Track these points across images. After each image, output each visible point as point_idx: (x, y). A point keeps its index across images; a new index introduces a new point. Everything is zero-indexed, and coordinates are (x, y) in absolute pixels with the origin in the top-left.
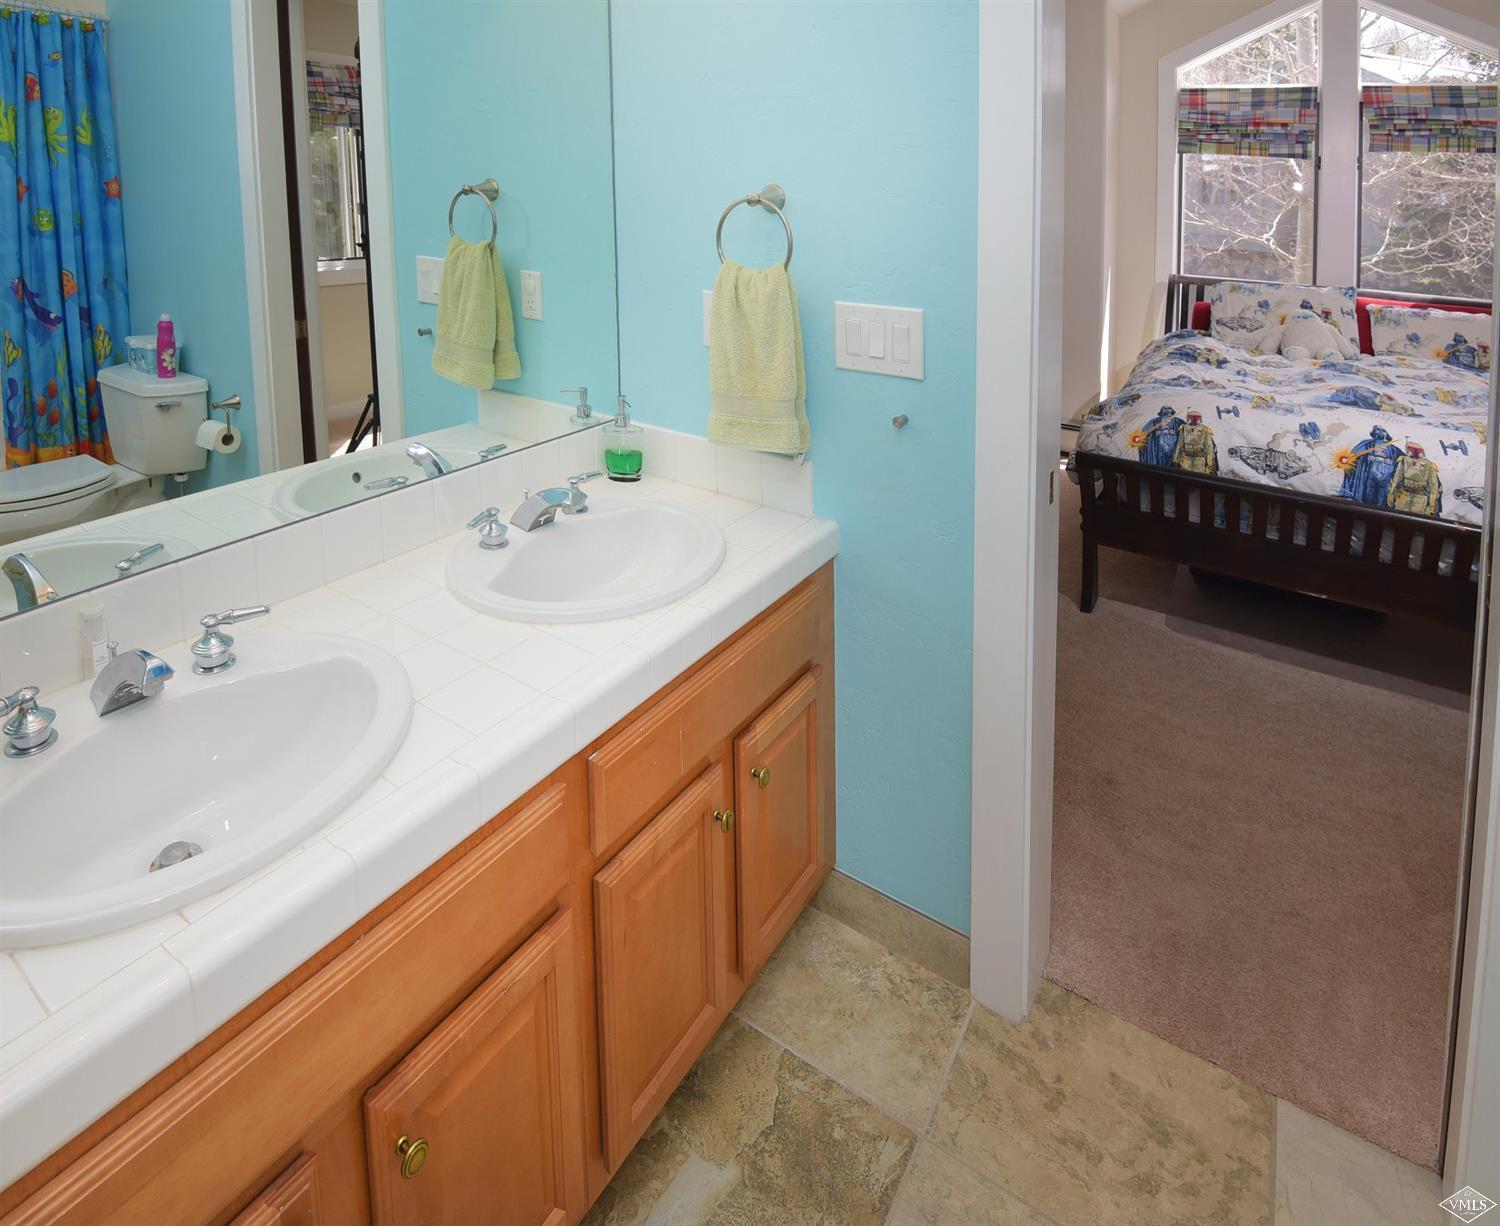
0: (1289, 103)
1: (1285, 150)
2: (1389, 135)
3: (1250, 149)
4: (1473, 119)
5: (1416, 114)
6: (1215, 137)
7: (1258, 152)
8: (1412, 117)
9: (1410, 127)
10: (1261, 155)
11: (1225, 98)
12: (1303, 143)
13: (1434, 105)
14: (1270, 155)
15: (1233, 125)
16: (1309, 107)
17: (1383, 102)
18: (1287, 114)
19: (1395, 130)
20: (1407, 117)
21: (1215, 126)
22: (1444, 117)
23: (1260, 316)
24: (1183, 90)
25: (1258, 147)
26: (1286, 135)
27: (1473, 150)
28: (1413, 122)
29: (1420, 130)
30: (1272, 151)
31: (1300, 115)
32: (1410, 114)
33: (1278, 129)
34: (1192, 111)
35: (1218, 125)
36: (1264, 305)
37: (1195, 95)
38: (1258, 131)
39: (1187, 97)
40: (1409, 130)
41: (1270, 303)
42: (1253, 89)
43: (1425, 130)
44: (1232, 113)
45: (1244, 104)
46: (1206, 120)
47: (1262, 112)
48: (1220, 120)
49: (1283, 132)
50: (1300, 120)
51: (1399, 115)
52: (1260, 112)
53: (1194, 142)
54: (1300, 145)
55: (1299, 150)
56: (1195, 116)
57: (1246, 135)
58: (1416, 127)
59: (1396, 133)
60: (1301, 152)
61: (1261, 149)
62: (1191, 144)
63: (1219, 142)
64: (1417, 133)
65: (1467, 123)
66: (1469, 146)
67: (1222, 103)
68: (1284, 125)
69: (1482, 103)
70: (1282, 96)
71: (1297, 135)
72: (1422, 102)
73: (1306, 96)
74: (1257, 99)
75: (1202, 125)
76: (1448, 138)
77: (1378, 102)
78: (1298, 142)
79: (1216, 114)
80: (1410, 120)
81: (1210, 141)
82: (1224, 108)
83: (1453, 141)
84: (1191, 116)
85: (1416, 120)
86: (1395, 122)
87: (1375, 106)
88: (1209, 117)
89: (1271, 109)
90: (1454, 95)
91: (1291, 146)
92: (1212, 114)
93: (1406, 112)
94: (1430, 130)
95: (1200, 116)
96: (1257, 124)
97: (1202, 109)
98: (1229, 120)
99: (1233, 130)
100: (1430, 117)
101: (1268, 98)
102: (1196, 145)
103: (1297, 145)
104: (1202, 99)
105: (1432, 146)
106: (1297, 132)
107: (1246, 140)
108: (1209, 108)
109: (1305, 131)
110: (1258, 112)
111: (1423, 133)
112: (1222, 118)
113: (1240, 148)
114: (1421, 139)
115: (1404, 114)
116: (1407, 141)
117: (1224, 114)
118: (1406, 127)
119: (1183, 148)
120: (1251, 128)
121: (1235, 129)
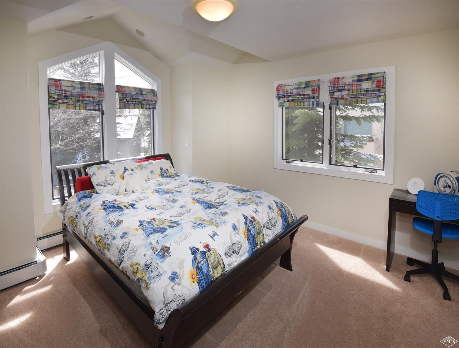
0: (94, 89)
1: (92, 108)
2: (125, 103)
3: (79, 107)
4: (146, 99)
5: (133, 96)
6: (66, 101)
7: (83, 108)
8: (132, 97)
9: (130, 100)
10: (84, 110)
11: (70, 84)
12: (98, 105)
13: (136, 93)
14: (87, 110)
15: (74, 97)
16: (101, 91)
17: (123, 91)
18: (94, 93)
19: (127, 101)
20: (130, 97)
21: (66, 97)
22: (140, 98)
23: (113, 178)
24: (50, 79)
25: (83, 106)
26: (93, 101)
27: (145, 108)
28: (132, 99)
29: (133, 102)
30: (88, 108)
31: (99, 94)
32: (131, 96)
33: (91, 99)
34: (56, 89)
35: (67, 96)
36: (112, 172)
37: (56, 82)
38: (83, 100)
39: (52, 82)
40: (130, 101)
41: (114, 171)
42: (80, 82)
43: (134, 102)
44: (73, 91)
45: (78, 88)
46: (63, 93)
47: (85, 92)
48: (68, 94)
49: (93, 100)
50: (99, 96)
51: (128, 96)
52: (84, 92)
53: (56, 103)
54: (98, 106)
55: (97, 108)
56: (58, 91)
57: (79, 101)
58: (132, 101)
59: (127, 102)
60: (98, 109)
61: (84, 107)
62: (55, 104)
63: (67, 104)
64: (132, 103)
65: (145, 100)
66: (144, 107)
67: (68, 86)
68: (93, 98)
69: (148, 94)
70: (91, 86)
71: (97, 102)
72: (134, 93)
73: (99, 87)
74: (82, 86)
75: (61, 95)
76: (139, 104)
77: (122, 91)
78: (97, 105)
79: (67, 91)
80: (131, 98)
81: (63, 103)
82: (70, 89)
83: (140, 106)
84: (56, 91)
85: (132, 98)
86: (127, 98)
87: (121, 92)
88: (64, 92)
89: (88, 91)
90: (140, 91)
91: (94, 106)
92: (65, 91)
93: (130, 95)
94: (135, 102)
95: (60, 92)
96: (83, 97)
97: (61, 88)
98: (72, 94)
99: (74, 99)
100: (136, 98)
101: (87, 86)
102: (57, 105)
103: (96, 106)
104: (60, 84)
105: (135, 107)
106: (97, 101)
107: (78, 103)
108: (64, 88)
109: (100, 100)
110: (83, 92)
111: (134, 103)
112: (69, 93)
113: (76, 107)
114: (133, 105)
115: (130, 96)
116: (129, 105)
117: (70, 92)
118: (129, 100)
119: (51, 106)
120: (81, 98)
121: (75, 98)
